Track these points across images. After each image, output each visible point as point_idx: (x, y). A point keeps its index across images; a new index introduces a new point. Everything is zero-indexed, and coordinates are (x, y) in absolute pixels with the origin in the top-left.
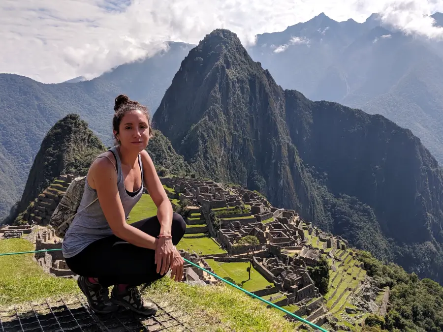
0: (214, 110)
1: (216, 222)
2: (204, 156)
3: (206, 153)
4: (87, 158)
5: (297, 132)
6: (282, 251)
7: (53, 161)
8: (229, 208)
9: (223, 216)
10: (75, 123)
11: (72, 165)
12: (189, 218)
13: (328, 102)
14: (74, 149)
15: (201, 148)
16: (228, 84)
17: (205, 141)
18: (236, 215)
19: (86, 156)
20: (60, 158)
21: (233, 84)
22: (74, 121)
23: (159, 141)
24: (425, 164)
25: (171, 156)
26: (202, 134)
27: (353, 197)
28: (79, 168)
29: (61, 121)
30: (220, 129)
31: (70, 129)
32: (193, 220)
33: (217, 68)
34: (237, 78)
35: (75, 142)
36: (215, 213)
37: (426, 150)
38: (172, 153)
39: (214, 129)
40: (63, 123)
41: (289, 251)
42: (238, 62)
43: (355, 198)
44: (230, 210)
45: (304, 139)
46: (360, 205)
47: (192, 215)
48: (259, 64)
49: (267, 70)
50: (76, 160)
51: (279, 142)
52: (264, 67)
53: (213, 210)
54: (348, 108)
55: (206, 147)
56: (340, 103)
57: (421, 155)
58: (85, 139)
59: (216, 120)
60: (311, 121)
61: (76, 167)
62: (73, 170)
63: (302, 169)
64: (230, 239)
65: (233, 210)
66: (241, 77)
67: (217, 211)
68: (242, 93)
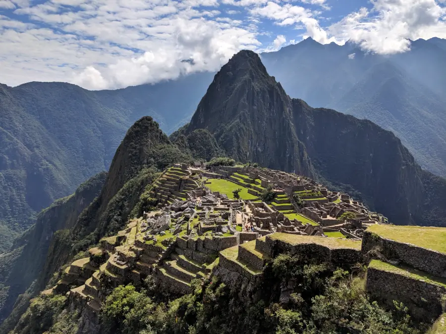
0: (244, 114)
1: (300, 202)
2: (238, 150)
3: (239, 147)
4: (161, 151)
5: (302, 133)
6: (363, 224)
7: (136, 153)
8: (307, 191)
9: (304, 197)
10: (151, 124)
11: (151, 156)
12: (276, 199)
13: (325, 109)
14: (151, 144)
15: (235, 144)
16: (253, 94)
17: (238, 138)
18: (313, 197)
19: (160, 149)
20: (141, 150)
21: (257, 94)
22: (150, 122)
23: (208, 138)
24: (404, 160)
25: (217, 150)
26: (236, 133)
27: (347, 185)
28: (156, 159)
29: (139, 121)
30: (249, 130)
31: (147, 127)
32: (281, 200)
33: (245, 81)
34: (260, 89)
35: (152, 139)
36: (298, 195)
37: (405, 148)
38: (217, 147)
39: (244, 129)
40: (140, 123)
41: (366, 224)
42: (260, 76)
43: (348, 185)
44: (308, 193)
45: (308, 138)
46: (354, 191)
47: (279, 196)
48: (273, 78)
49: (279, 83)
50: (153, 152)
51: (292, 141)
52: (277, 80)
53: (295, 192)
54: (342, 114)
55: (239, 143)
56: (335, 110)
57: (401, 152)
58: (158, 136)
59: (245, 122)
60: (313, 124)
61: (154, 158)
62: (152, 159)
63: (309, 162)
64: (319, 214)
65: (310, 193)
66: (263, 88)
67: (298, 193)
68: (264, 100)
